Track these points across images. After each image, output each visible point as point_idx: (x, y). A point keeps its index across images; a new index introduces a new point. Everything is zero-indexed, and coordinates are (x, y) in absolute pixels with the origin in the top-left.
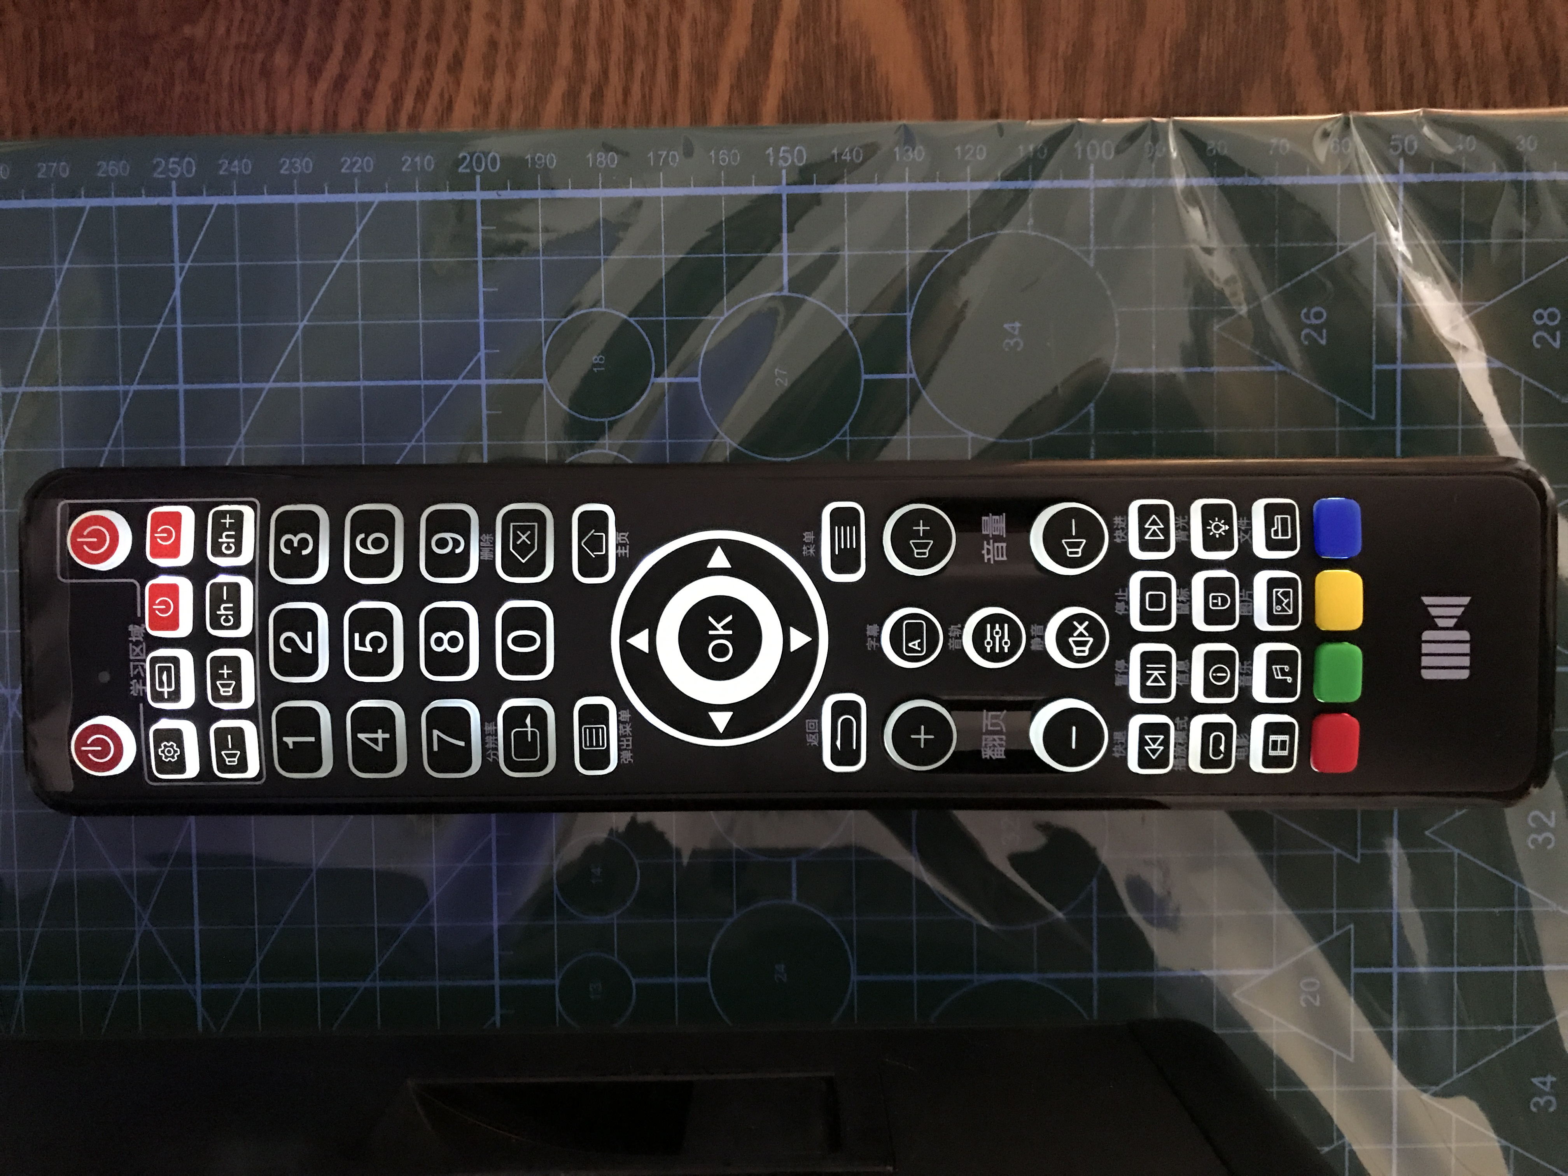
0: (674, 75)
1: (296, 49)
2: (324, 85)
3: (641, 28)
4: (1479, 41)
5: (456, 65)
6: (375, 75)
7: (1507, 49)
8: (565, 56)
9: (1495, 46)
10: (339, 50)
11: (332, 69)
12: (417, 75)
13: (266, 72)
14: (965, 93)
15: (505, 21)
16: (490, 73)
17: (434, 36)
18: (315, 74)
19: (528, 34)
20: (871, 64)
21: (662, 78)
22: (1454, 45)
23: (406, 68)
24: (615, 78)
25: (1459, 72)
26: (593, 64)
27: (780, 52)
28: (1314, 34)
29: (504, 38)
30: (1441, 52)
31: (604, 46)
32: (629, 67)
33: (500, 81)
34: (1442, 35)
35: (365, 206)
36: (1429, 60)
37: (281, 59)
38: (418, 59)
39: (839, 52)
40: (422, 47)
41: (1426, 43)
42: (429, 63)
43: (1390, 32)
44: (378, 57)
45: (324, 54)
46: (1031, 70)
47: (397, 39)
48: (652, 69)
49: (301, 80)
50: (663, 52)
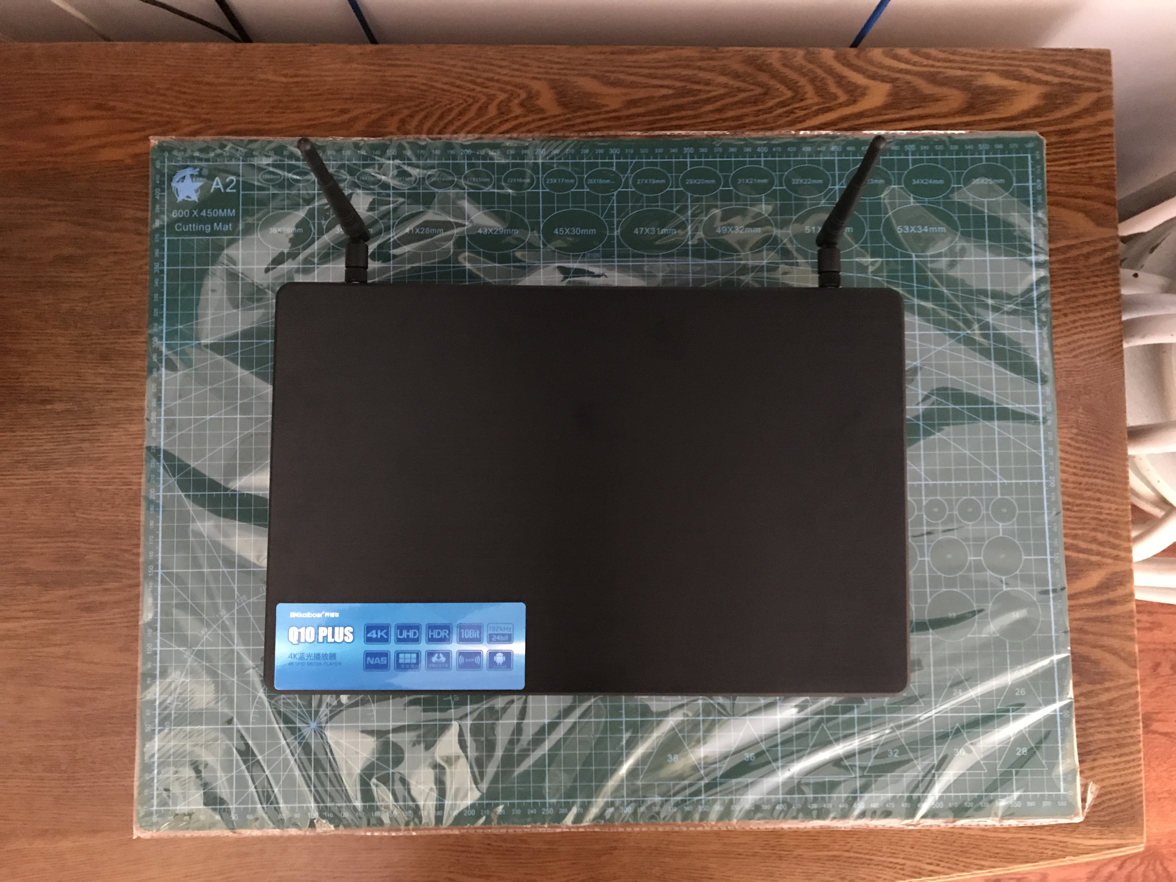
0: (1074, 529)
1: (1077, 434)
2: (1069, 441)
3: (1085, 521)
4: (1092, 735)
5: (1075, 474)
6: (1072, 454)
7: (1090, 742)
8: (1078, 502)
9: (1091, 739)
10: (1078, 445)
11: (1073, 443)
12: (1072, 464)
13: (1072, 427)
14: (1073, 602)
15: (1086, 487)
16: (1074, 483)
17: (1082, 469)
18: (1071, 439)
19: (1083, 492)
20: (1079, 578)
21: (1074, 526)
22: (1091, 728)
23: (1074, 462)
24: (1073, 514)
25: (1084, 729)
26: (1076, 508)
27: (1081, 556)
28: (1091, 692)
29: (1082, 486)
30: (1089, 724)
31: (1081, 511)
32: (1076, 518)
33: (1072, 485)
34: (1093, 725)
35: (1040, 453)
36: (1086, 721)
37: (1075, 431)
38: (1076, 465)
39: (1082, 570)
40: (1079, 466)
41: (1091, 720)
42: (1075, 467)
43: (1093, 711)
44: (1076, 455)
45: (1077, 441)
46: (1079, 619)
47: (1081, 460)
48: (1076, 523)
49: (1069, 436)
50: (1080, 526)
